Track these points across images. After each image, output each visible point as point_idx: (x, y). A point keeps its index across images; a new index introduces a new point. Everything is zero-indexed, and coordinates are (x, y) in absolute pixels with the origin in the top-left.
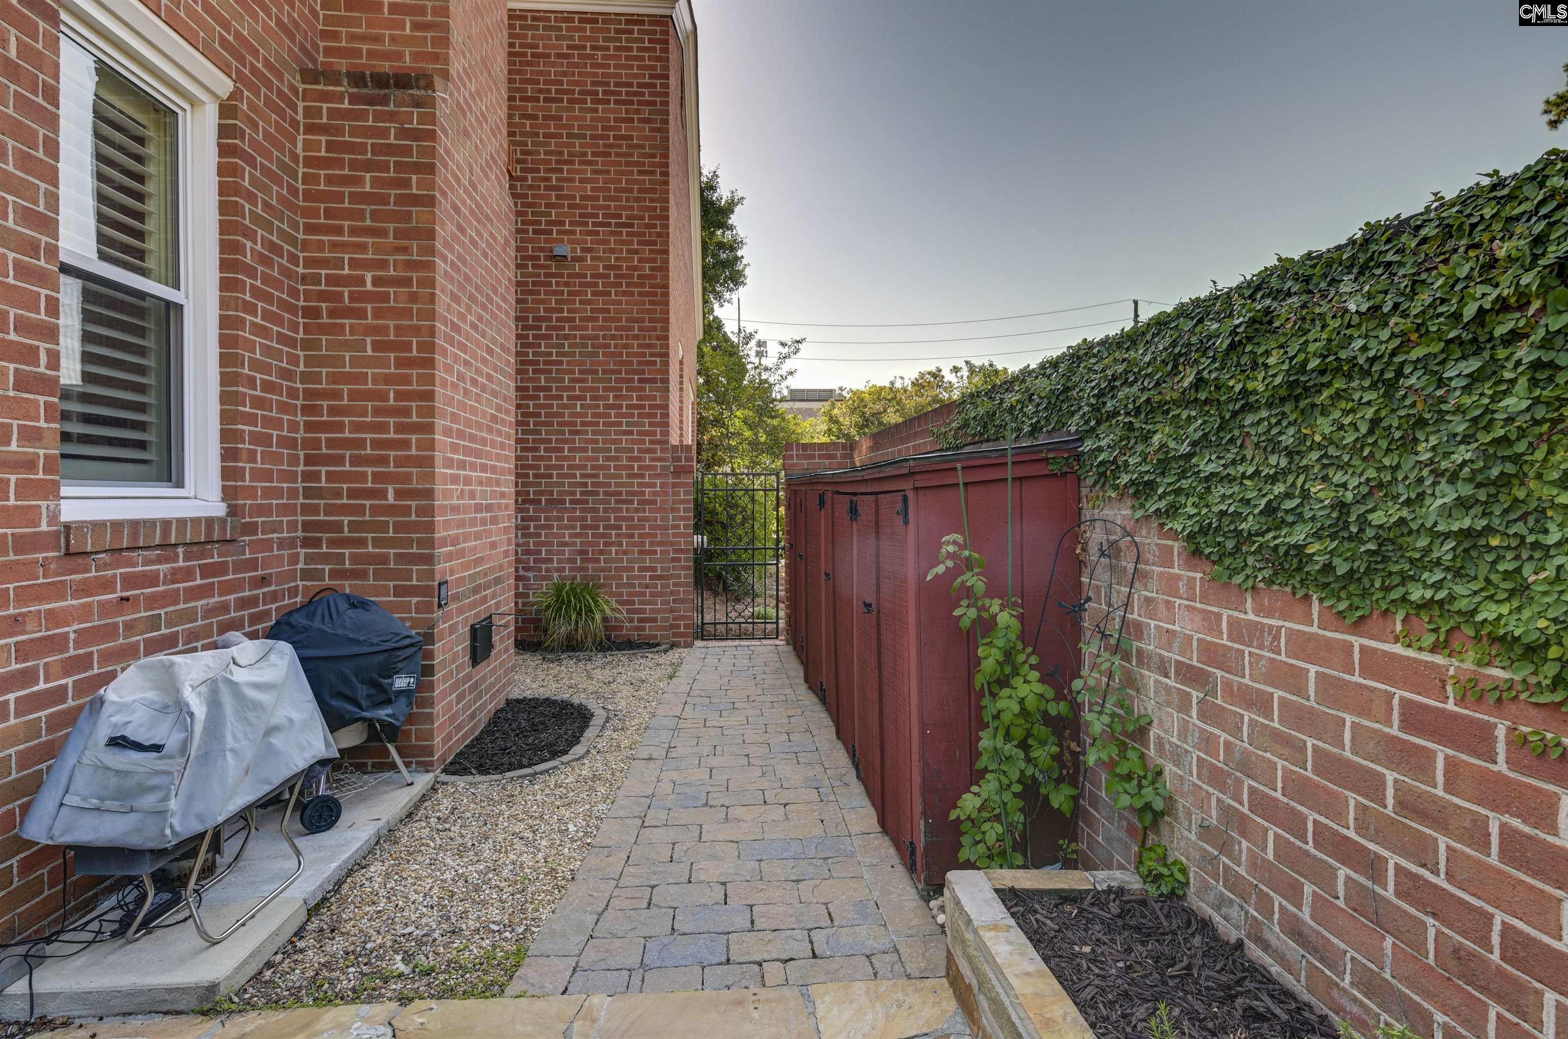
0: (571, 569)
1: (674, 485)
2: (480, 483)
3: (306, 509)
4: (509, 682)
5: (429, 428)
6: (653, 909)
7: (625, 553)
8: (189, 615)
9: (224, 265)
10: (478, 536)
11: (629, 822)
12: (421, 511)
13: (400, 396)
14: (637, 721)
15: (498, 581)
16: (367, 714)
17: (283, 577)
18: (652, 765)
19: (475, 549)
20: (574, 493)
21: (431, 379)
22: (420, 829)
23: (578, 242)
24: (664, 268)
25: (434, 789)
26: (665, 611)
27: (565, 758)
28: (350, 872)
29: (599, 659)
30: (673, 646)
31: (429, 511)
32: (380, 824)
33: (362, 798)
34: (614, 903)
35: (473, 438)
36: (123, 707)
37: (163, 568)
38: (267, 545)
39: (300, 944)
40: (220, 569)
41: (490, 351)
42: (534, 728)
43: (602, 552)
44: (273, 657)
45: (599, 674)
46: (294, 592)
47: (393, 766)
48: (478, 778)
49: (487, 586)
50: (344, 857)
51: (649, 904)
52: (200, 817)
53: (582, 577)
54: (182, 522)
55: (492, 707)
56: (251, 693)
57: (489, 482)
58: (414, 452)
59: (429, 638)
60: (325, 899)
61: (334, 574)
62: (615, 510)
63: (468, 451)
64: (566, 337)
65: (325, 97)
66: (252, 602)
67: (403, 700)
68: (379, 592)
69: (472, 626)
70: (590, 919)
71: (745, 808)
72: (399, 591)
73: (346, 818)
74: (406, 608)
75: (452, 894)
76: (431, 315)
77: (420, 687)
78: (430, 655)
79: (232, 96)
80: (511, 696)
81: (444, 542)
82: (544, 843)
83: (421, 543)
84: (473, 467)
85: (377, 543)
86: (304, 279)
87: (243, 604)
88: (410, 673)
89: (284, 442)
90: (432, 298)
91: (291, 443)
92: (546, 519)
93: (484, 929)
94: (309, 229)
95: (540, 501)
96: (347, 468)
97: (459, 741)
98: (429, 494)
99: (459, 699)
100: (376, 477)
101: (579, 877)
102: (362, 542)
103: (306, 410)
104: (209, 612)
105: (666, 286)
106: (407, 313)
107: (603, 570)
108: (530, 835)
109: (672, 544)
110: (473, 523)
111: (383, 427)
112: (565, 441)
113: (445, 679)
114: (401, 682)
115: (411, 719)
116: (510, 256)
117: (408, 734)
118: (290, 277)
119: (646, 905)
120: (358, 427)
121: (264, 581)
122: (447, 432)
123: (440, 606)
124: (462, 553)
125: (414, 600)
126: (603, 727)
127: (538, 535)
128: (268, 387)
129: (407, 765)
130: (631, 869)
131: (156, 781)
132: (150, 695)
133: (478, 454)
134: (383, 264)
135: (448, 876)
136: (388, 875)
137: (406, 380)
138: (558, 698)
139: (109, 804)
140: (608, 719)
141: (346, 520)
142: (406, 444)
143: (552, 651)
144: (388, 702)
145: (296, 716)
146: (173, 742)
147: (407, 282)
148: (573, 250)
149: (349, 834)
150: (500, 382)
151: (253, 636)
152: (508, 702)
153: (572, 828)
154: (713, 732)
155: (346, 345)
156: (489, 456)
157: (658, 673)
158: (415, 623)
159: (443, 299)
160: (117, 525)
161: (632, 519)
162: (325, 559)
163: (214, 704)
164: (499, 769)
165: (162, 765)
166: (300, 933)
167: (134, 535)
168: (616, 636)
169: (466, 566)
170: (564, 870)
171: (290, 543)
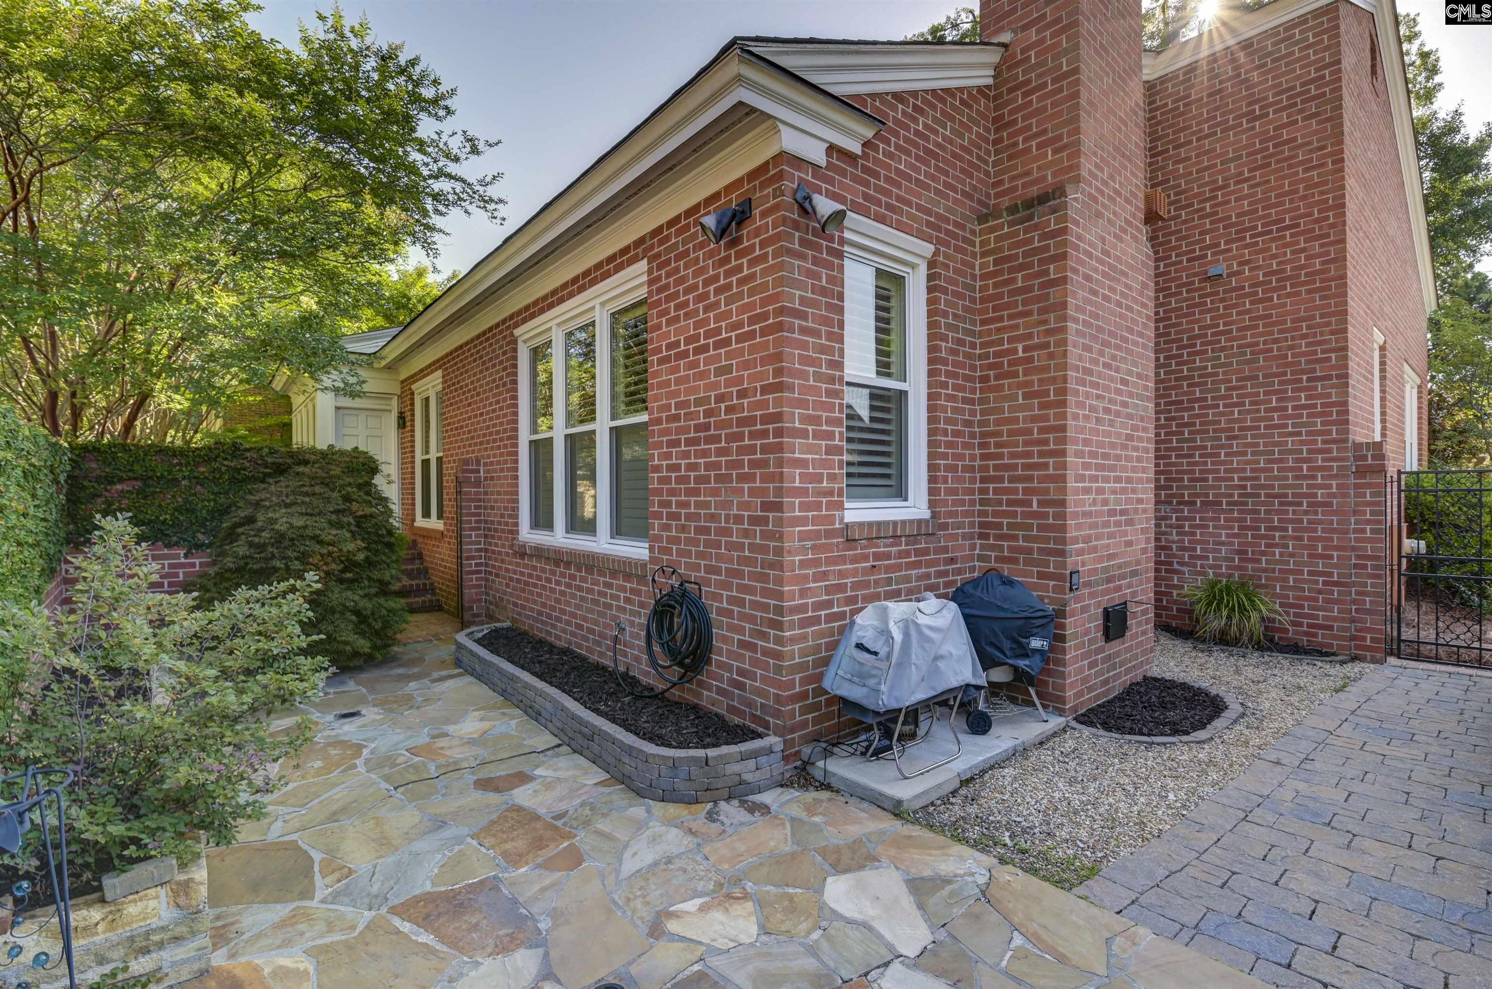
0: (1228, 568)
1: (1357, 486)
2: (1114, 492)
3: (982, 514)
4: (1148, 662)
5: (1063, 453)
6: (1226, 891)
7: (1292, 555)
8: (908, 579)
9: (930, 361)
10: (1111, 536)
11: (1231, 810)
12: (1057, 516)
13: (1041, 430)
14: (1276, 725)
15: (1134, 573)
16: (1010, 661)
17: (965, 559)
18: (1278, 769)
19: (1108, 545)
20: (1232, 495)
21: (1064, 416)
22: (1045, 755)
23: (1234, 258)
24: (1341, 259)
25: (1064, 730)
26: (1343, 620)
27: (1185, 738)
28: (992, 768)
29: (1255, 657)
30: (1354, 659)
31: (1062, 516)
32: (1017, 742)
33: (1008, 721)
34: (1189, 869)
35: (1105, 456)
36: (863, 628)
37: (894, 549)
38: (955, 537)
39: (952, 800)
40: (926, 552)
41: (1124, 382)
42: (1163, 706)
43: (1263, 553)
44: (944, 611)
45: (1250, 672)
46: (972, 569)
47: (1032, 704)
48: (1101, 732)
49: (1122, 577)
50: (988, 755)
51: (1224, 884)
52: (897, 700)
53: (1240, 577)
54: (904, 522)
55: (1127, 679)
56: (927, 632)
57: (1124, 491)
58: (1051, 472)
59: (1061, 613)
60: (972, 779)
61: (998, 559)
62: (1278, 512)
63: (1102, 468)
64: (1222, 349)
65: (992, 230)
66: (945, 573)
67: (1038, 657)
68: (1026, 574)
69: (1105, 609)
70: (1161, 873)
71: (1378, 844)
72: (1041, 575)
73: (995, 730)
74: (1046, 588)
75: (1057, 809)
76: (1064, 367)
77: (1052, 649)
78: (1063, 627)
79: (934, 255)
80: (1149, 674)
81: (1075, 540)
82: (1142, 800)
83: (1056, 540)
84: (1106, 480)
85: (1026, 538)
86: (981, 358)
87: (940, 574)
88: (1043, 637)
89: (965, 469)
90: (1065, 354)
91: (971, 469)
92: (1201, 519)
93: (1072, 841)
94: (983, 322)
95: (1195, 503)
96: (1006, 485)
97: (1090, 700)
98: (1063, 503)
99: (1091, 666)
100: (1026, 491)
101: (1164, 837)
102: (1015, 538)
103: (982, 445)
104: (919, 578)
105: (1343, 277)
106: (1047, 369)
107: (1265, 570)
108: (1132, 790)
109: (1354, 549)
110: (1106, 524)
111: (1029, 455)
112: (1222, 447)
113: (1077, 647)
114: (1036, 643)
115: (1049, 672)
116: (1149, 298)
117: (1046, 683)
118: (970, 359)
119: (1219, 882)
120: (1013, 455)
121: (952, 560)
122: (1079, 454)
123: (1071, 589)
124: (1095, 549)
125: (1052, 583)
126: (1235, 721)
127: (1194, 534)
128: (956, 434)
129: (1045, 707)
130: (1218, 851)
131: (875, 672)
132: (876, 623)
133: (1112, 468)
134: (1030, 336)
135: (1057, 795)
136: (1015, 779)
137: (1046, 418)
138: (1196, 685)
139: (855, 679)
140: (1243, 715)
141: (1005, 521)
142: (1045, 466)
143: (1204, 641)
144: (1026, 656)
145: (954, 652)
146: (883, 652)
147: (1046, 345)
148: (1229, 267)
149: (996, 742)
150: (1137, 405)
151: (938, 596)
152: (1145, 678)
153: (1171, 796)
154: (1370, 757)
155: (1006, 398)
156: (1124, 469)
157: (1325, 683)
158: (1052, 601)
159: (1074, 353)
160: (870, 524)
161: (1301, 521)
162: (992, 548)
163: (906, 635)
164: (1120, 730)
165: (878, 664)
166: (954, 793)
167: (879, 530)
168: (1280, 638)
169: (1100, 560)
170: (1152, 826)
171: (971, 536)
